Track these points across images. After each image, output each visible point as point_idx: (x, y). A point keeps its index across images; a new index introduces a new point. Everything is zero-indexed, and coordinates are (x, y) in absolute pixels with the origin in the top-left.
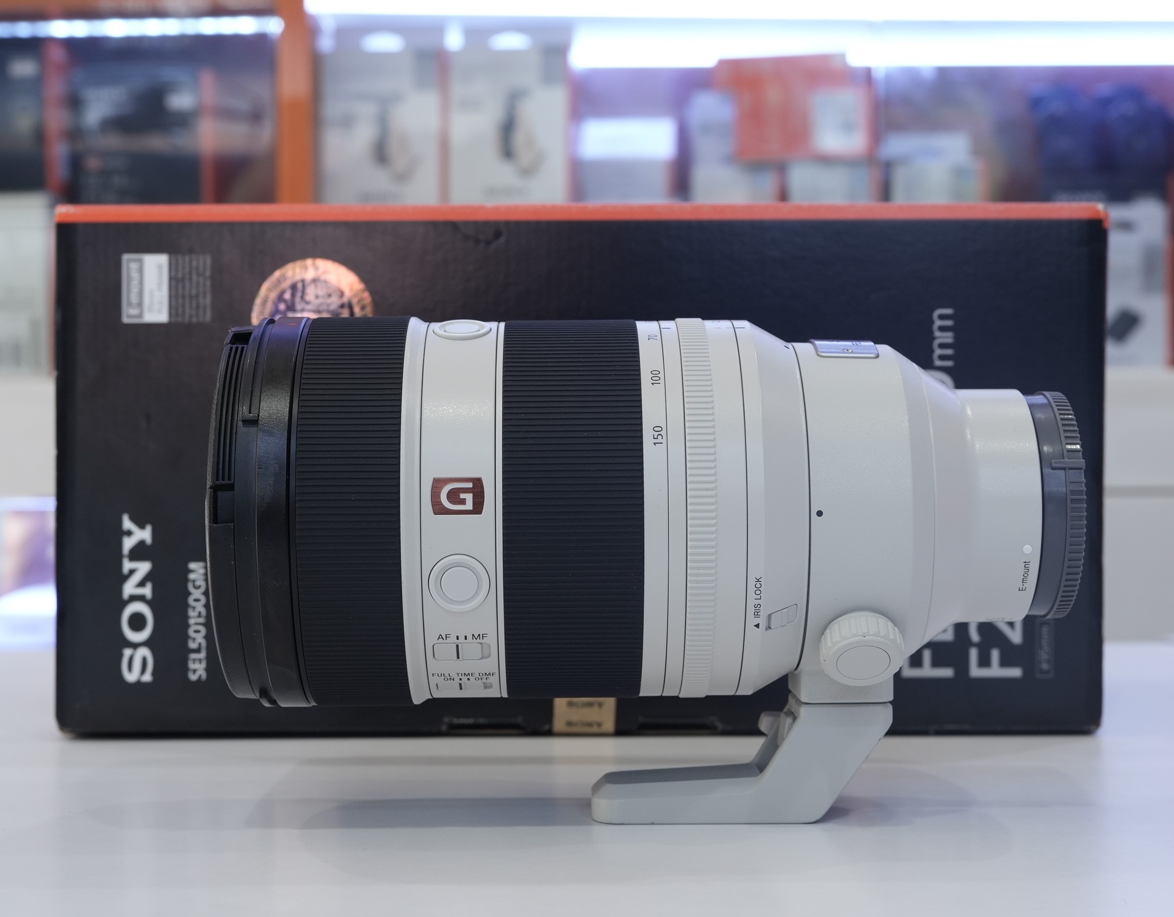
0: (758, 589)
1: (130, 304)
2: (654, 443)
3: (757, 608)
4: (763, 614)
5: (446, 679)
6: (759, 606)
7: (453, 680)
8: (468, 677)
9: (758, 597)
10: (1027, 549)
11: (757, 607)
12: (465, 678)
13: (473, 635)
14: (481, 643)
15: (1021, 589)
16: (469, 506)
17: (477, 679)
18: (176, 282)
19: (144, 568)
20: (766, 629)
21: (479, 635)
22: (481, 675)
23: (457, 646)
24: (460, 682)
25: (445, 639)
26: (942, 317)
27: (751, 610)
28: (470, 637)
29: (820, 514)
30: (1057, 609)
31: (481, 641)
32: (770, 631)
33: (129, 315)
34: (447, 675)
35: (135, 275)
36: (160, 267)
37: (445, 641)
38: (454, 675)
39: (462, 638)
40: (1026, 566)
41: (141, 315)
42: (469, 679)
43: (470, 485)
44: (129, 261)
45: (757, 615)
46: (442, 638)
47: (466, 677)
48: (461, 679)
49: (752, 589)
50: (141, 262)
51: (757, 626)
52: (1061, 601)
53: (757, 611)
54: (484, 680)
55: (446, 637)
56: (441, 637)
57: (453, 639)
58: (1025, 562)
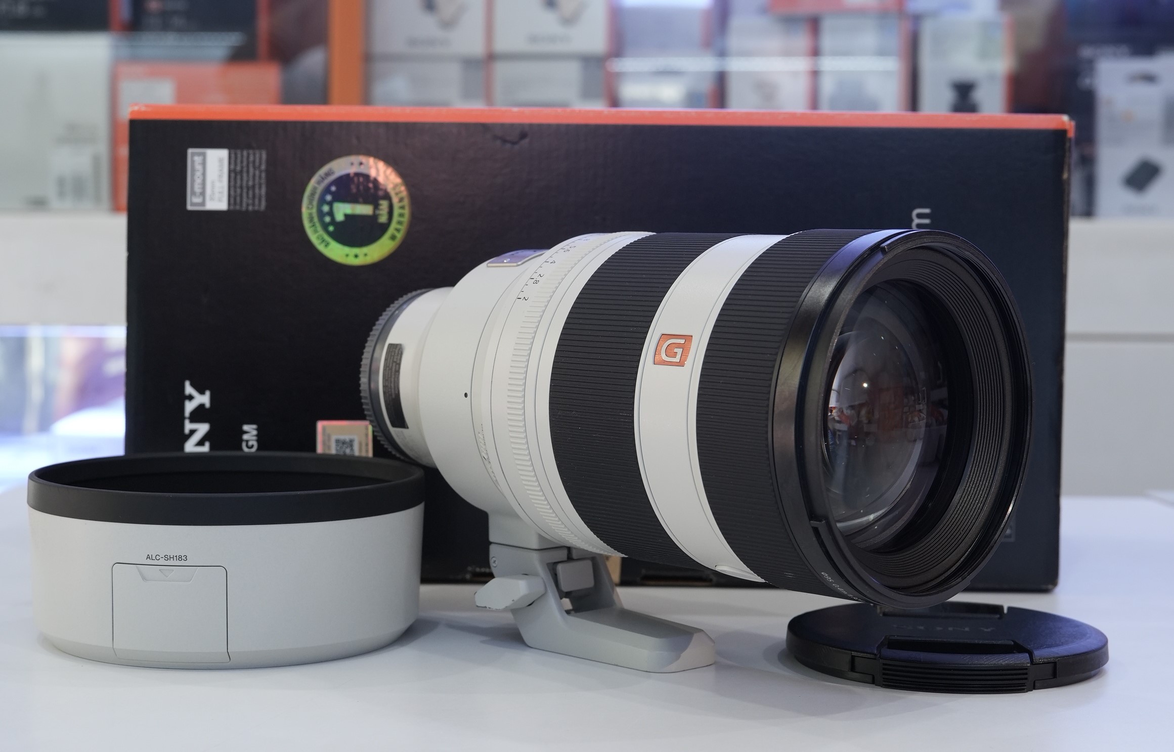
1: (193, 193)
18: (234, 175)
19: (203, 429)
26: (920, 216)
33: (193, 203)
35: (198, 167)
36: (221, 160)
41: (203, 204)
44: (193, 154)
50: (204, 155)
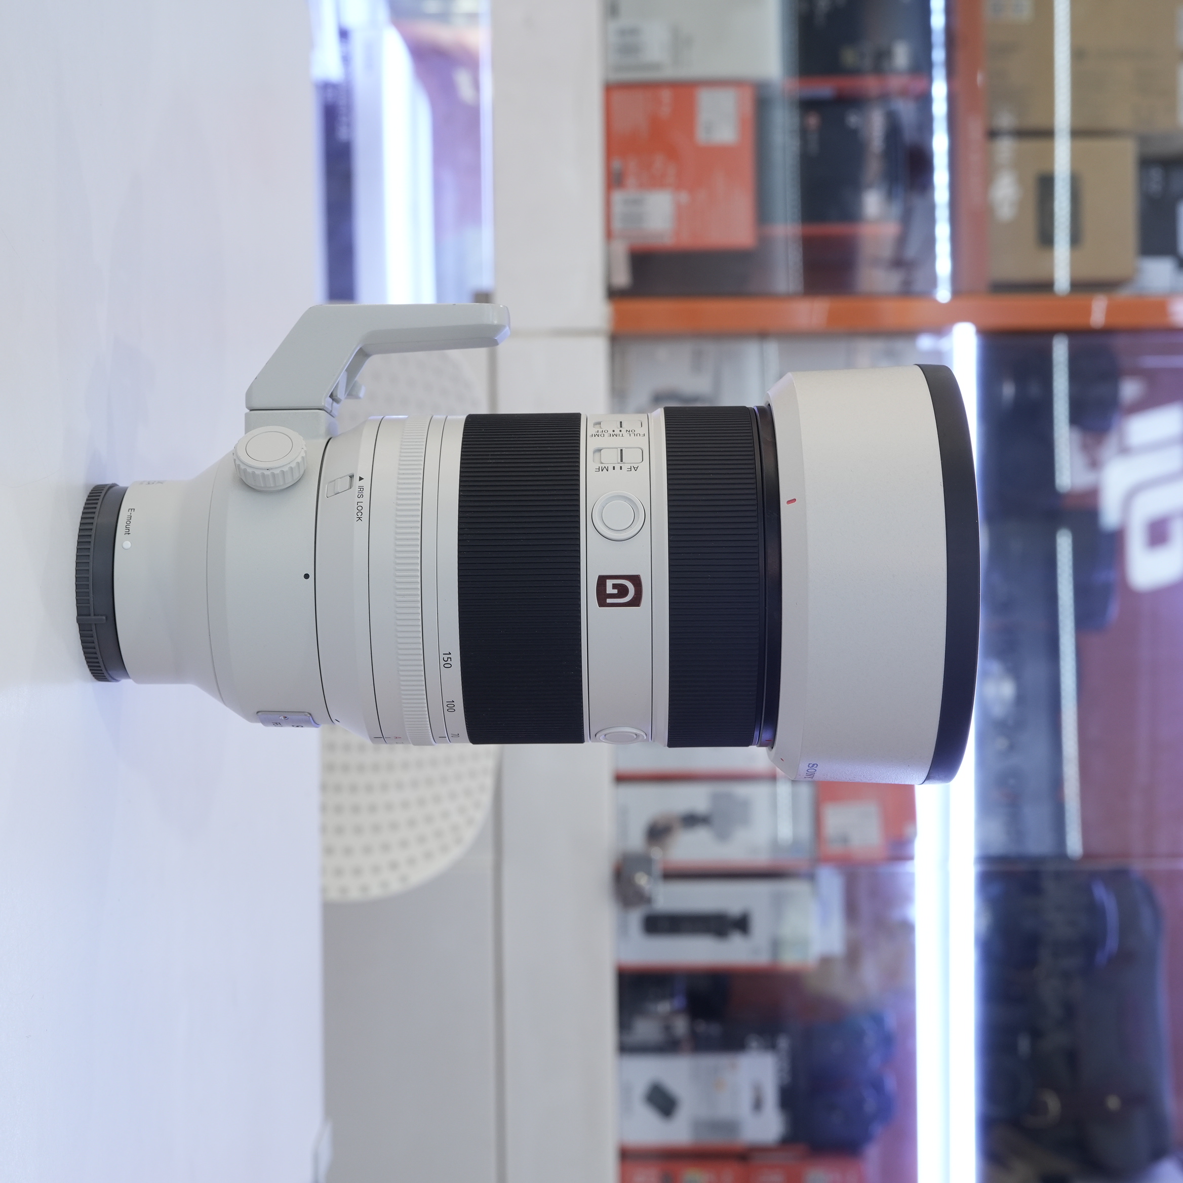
0: (360, 511)
2: (450, 654)
3: (360, 494)
4: (356, 489)
5: (633, 431)
6: (359, 496)
7: (627, 430)
8: (614, 433)
9: (359, 504)
10: (127, 544)
11: (361, 496)
12: (617, 432)
13: (607, 471)
14: (602, 463)
15: (133, 510)
16: (609, 583)
17: (606, 431)
20: (353, 476)
21: (602, 471)
22: (602, 435)
23: (622, 461)
24: (621, 429)
25: (632, 467)
27: (366, 493)
28: (611, 468)
29: (307, 576)
30: (101, 493)
31: (601, 465)
32: (350, 473)
34: (632, 435)
37: (632, 465)
38: (626, 435)
39: (617, 467)
40: (128, 531)
42: (614, 431)
43: (609, 601)
45: (361, 489)
46: (634, 468)
47: (615, 433)
48: (620, 431)
49: (365, 511)
51: (361, 479)
52: (98, 499)
53: (360, 492)
54: (600, 430)
55: (631, 469)
56: (636, 469)
57: (625, 467)
58: (129, 534)
